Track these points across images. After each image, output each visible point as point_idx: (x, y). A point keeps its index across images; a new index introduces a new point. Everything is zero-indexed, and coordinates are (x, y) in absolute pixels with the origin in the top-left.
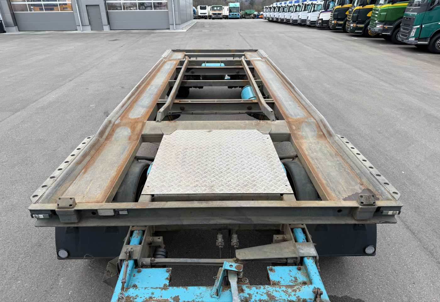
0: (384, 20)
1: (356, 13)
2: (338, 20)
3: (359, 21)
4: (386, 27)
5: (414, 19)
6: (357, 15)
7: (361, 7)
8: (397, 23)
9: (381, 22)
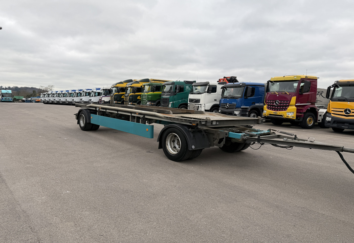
0: (150, 100)
1: (131, 97)
2: (118, 101)
3: (134, 101)
4: (153, 103)
5: (168, 99)
6: (131, 98)
7: (133, 94)
8: (157, 101)
9: (149, 101)
